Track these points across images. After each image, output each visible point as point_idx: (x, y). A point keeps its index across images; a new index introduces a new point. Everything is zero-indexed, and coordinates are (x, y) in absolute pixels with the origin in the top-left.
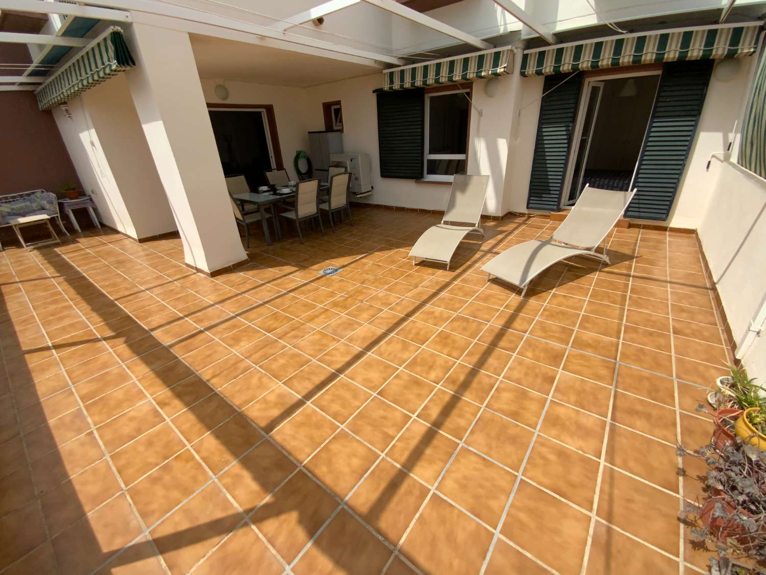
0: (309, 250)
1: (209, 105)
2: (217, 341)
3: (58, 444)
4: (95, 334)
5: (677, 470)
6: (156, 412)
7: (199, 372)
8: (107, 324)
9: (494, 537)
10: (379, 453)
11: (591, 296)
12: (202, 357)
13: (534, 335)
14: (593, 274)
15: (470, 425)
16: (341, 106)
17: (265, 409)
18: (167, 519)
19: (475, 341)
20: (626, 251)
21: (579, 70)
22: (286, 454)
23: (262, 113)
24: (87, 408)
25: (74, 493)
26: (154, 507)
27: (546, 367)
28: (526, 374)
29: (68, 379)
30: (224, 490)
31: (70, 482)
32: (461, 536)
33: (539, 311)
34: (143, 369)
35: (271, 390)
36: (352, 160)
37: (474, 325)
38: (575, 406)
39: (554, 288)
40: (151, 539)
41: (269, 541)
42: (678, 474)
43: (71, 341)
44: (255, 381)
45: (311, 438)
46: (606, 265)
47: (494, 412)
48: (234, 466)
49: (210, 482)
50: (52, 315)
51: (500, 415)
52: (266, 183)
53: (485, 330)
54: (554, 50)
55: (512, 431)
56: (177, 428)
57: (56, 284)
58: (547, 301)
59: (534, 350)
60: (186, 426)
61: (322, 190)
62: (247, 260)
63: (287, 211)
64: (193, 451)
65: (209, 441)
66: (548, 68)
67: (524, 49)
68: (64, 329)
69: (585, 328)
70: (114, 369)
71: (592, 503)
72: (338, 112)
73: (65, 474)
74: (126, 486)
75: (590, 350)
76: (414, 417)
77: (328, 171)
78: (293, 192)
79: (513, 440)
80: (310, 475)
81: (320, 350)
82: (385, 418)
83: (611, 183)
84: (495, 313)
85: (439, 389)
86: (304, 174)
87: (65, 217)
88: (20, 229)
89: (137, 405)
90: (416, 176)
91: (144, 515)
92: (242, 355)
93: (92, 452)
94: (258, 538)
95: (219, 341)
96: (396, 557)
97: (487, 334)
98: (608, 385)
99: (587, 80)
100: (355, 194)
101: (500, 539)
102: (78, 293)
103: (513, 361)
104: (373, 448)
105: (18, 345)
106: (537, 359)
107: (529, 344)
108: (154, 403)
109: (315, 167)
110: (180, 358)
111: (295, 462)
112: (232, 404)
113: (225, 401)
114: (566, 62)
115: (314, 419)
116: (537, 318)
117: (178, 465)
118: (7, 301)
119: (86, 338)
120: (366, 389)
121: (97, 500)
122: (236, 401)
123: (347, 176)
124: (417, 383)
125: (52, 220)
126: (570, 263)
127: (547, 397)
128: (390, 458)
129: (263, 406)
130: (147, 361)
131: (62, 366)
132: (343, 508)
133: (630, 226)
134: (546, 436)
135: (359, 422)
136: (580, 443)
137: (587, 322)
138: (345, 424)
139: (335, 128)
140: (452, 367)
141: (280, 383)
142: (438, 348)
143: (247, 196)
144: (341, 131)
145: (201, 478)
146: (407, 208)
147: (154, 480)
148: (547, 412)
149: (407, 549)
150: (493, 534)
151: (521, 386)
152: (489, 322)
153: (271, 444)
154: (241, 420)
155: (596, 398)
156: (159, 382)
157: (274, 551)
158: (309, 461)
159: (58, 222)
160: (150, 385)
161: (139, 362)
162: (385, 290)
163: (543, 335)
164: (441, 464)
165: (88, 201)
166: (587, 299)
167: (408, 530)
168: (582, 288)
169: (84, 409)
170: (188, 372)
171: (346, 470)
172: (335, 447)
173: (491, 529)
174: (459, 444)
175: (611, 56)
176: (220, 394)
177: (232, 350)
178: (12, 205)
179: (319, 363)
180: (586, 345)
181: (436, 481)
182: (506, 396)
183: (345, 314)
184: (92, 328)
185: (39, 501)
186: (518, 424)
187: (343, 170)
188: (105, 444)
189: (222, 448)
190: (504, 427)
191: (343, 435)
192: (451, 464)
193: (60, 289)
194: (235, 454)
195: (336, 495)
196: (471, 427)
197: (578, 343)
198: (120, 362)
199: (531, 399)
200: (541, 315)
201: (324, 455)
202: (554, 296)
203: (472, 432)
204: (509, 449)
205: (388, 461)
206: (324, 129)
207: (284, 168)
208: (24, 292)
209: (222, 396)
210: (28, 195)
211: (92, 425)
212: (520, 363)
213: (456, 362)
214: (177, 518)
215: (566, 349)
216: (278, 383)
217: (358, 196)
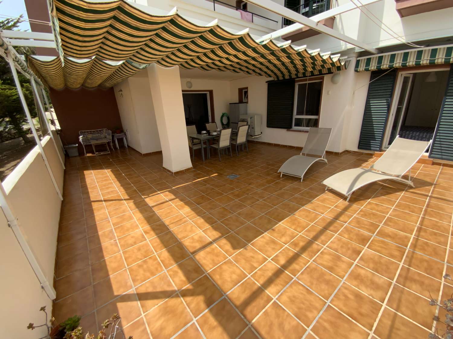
0: (223, 165)
1: (183, 91)
2: (173, 206)
3: (102, 243)
4: (121, 197)
5: (434, 317)
6: (143, 235)
7: (164, 220)
8: (126, 192)
9: (306, 332)
10: (247, 274)
11: (396, 206)
12: (166, 213)
13: (350, 225)
14: (400, 192)
15: (302, 269)
16: (248, 90)
17: (192, 243)
18: (144, 284)
19: (313, 224)
20: (428, 180)
21: (394, 67)
22: (200, 266)
23: (207, 94)
24: (115, 229)
25: (106, 265)
26: (138, 278)
27: (356, 245)
28: (342, 247)
29: (108, 215)
30: (169, 277)
31: (105, 260)
32: (287, 327)
33: (357, 211)
34: (139, 215)
35: (197, 233)
36: (251, 118)
37: (313, 215)
38: (372, 270)
39: (370, 198)
40: (135, 292)
41: (187, 305)
42: (434, 319)
43: (111, 199)
44: (189, 228)
45: (213, 260)
46: (411, 187)
47: (318, 265)
48: (174, 266)
49: (163, 272)
50: (105, 186)
51: (321, 267)
52: (205, 129)
53: (320, 219)
54: (377, 57)
55: (327, 277)
56: (151, 244)
57: (107, 172)
58: (364, 206)
59: (349, 234)
60: (155, 244)
61: (233, 134)
62: (191, 168)
63: (214, 144)
64: (157, 256)
65: (165, 253)
66: (373, 66)
67: (358, 57)
68: (109, 193)
69: (388, 225)
70: (127, 213)
71: (372, 326)
72: (246, 93)
73: (103, 257)
74: (128, 266)
75: (389, 239)
76: (269, 259)
77: (238, 123)
78: (218, 134)
79: (328, 282)
80: (210, 278)
81: (223, 217)
82: (253, 257)
83: (421, 135)
84: (327, 209)
85: (286, 247)
86: (225, 125)
87: (114, 141)
88: (95, 146)
89: (136, 231)
90: (288, 127)
91: (134, 281)
92: (184, 214)
93: (115, 249)
94: (182, 302)
95: (175, 206)
96: (249, 328)
97: (320, 221)
98: (398, 261)
99: (400, 73)
100: (252, 136)
101: (310, 333)
102: (116, 177)
103: (335, 238)
104: (245, 272)
105: (89, 197)
106: (351, 239)
107: (347, 230)
108: (143, 231)
109: (231, 122)
110: (156, 212)
111: (204, 270)
112: (177, 238)
113: (174, 235)
114: (385, 64)
115: (216, 251)
116: (355, 215)
117: (150, 262)
118: (86, 178)
119: (117, 198)
120: (245, 241)
121: (115, 270)
122: (179, 236)
123: (247, 126)
124: (274, 242)
125: (109, 143)
126: (384, 184)
127: (354, 262)
128: (253, 278)
129: (191, 241)
130: (141, 212)
131: (106, 209)
132: (225, 298)
133: (433, 164)
134: (349, 284)
135: (239, 257)
136: (372, 292)
137: (390, 221)
138: (231, 257)
139: (244, 101)
140: (296, 237)
141: (201, 231)
142: (289, 225)
143: (195, 135)
144: (247, 103)
145: (159, 269)
146: (281, 145)
147: (140, 266)
148: (352, 271)
149: (256, 325)
150: (306, 330)
151: (337, 253)
152: (323, 214)
153: (193, 260)
154: (180, 246)
155: (388, 268)
156: (145, 222)
157: (189, 310)
158: (210, 272)
159: (110, 144)
160: (142, 223)
161: (138, 212)
162: (262, 189)
163: (357, 225)
164: (281, 286)
165: (124, 135)
166: (393, 208)
167: (258, 316)
168: (391, 201)
169: (113, 229)
170: (159, 219)
171: (229, 280)
172: (225, 267)
173: (306, 327)
174: (293, 278)
175: (415, 60)
176: (172, 232)
177: (180, 211)
178: (93, 135)
179: (221, 223)
180: (388, 236)
181: (277, 295)
182: (327, 257)
183: (238, 200)
184: (120, 193)
185: (90, 268)
186: (332, 274)
187: (246, 123)
188: (121, 246)
189: (170, 257)
190: (323, 274)
191: (229, 262)
192: (287, 288)
193: (108, 175)
194: (176, 262)
195: (222, 290)
196: (302, 271)
197: (380, 234)
198: (130, 211)
199: (343, 261)
200: (358, 214)
201: (218, 270)
202: (369, 203)
203: (302, 273)
204: (323, 286)
205: (252, 280)
206: (238, 102)
207: (216, 122)
208: (93, 175)
209: (173, 233)
210: (100, 131)
211: (116, 237)
212: (339, 240)
213: (299, 234)
214: (147, 285)
215: (372, 236)
216: (200, 231)
217: (253, 137)
